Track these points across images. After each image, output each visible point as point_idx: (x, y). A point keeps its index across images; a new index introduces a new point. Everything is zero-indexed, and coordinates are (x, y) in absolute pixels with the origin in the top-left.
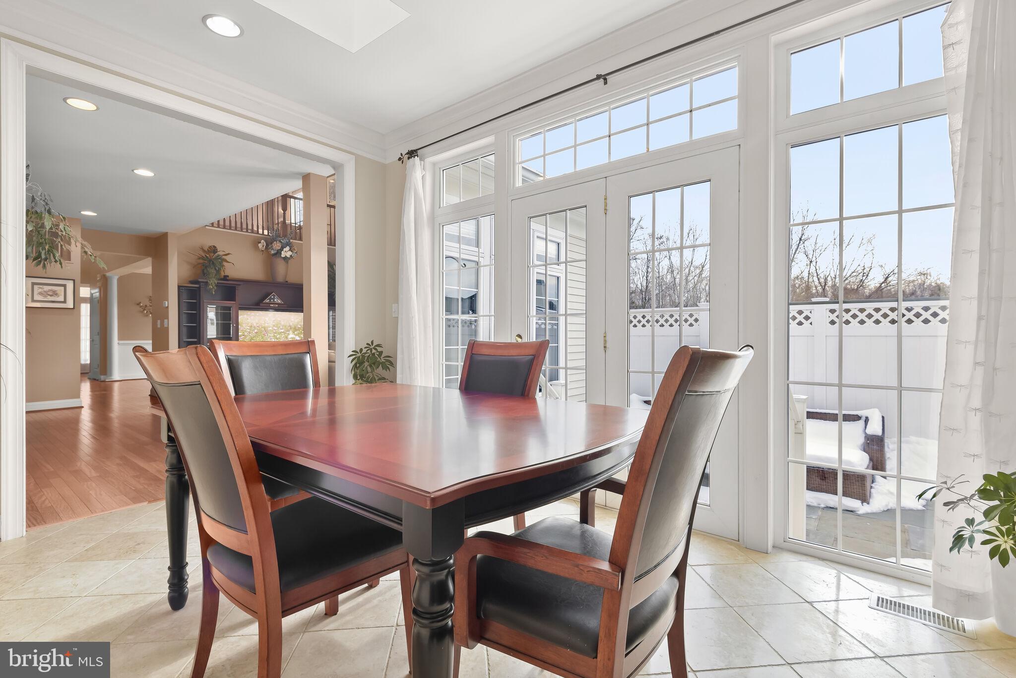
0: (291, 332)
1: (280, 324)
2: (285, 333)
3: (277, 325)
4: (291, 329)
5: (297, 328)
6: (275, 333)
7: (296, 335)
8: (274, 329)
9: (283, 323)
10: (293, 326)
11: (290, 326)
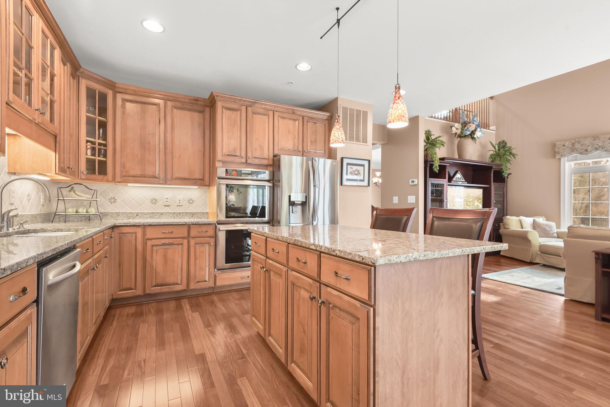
0: (476, 201)
1: (470, 195)
2: (473, 202)
3: (468, 196)
4: (476, 199)
5: (480, 198)
6: (467, 202)
7: (479, 203)
8: (467, 199)
9: (471, 195)
10: (477, 197)
11: (476, 197)
